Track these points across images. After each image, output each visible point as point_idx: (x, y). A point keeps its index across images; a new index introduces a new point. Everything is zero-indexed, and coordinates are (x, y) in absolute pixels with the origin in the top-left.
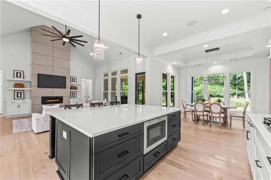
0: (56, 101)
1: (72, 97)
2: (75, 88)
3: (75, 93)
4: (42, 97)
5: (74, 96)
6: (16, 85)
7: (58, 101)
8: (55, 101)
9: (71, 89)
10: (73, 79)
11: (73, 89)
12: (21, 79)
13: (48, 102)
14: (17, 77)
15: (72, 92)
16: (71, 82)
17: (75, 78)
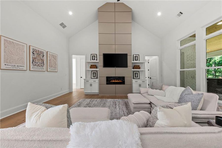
0: (119, 81)
1: (135, 78)
2: (138, 67)
3: (138, 73)
4: (107, 77)
5: (137, 77)
6: (92, 67)
7: (120, 81)
8: (117, 81)
9: (134, 68)
10: (136, 58)
11: (136, 68)
12: (95, 61)
13: (111, 82)
14: (93, 60)
15: (134, 72)
16: (134, 61)
17: (138, 56)
